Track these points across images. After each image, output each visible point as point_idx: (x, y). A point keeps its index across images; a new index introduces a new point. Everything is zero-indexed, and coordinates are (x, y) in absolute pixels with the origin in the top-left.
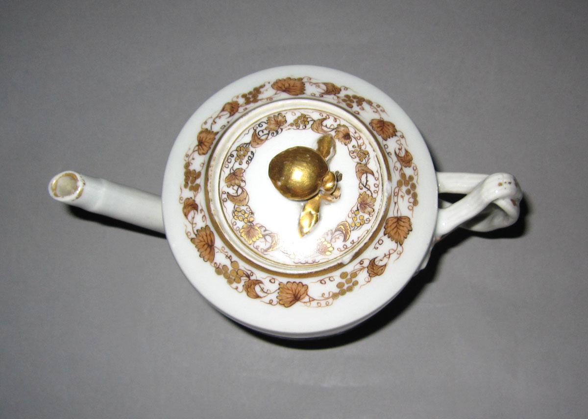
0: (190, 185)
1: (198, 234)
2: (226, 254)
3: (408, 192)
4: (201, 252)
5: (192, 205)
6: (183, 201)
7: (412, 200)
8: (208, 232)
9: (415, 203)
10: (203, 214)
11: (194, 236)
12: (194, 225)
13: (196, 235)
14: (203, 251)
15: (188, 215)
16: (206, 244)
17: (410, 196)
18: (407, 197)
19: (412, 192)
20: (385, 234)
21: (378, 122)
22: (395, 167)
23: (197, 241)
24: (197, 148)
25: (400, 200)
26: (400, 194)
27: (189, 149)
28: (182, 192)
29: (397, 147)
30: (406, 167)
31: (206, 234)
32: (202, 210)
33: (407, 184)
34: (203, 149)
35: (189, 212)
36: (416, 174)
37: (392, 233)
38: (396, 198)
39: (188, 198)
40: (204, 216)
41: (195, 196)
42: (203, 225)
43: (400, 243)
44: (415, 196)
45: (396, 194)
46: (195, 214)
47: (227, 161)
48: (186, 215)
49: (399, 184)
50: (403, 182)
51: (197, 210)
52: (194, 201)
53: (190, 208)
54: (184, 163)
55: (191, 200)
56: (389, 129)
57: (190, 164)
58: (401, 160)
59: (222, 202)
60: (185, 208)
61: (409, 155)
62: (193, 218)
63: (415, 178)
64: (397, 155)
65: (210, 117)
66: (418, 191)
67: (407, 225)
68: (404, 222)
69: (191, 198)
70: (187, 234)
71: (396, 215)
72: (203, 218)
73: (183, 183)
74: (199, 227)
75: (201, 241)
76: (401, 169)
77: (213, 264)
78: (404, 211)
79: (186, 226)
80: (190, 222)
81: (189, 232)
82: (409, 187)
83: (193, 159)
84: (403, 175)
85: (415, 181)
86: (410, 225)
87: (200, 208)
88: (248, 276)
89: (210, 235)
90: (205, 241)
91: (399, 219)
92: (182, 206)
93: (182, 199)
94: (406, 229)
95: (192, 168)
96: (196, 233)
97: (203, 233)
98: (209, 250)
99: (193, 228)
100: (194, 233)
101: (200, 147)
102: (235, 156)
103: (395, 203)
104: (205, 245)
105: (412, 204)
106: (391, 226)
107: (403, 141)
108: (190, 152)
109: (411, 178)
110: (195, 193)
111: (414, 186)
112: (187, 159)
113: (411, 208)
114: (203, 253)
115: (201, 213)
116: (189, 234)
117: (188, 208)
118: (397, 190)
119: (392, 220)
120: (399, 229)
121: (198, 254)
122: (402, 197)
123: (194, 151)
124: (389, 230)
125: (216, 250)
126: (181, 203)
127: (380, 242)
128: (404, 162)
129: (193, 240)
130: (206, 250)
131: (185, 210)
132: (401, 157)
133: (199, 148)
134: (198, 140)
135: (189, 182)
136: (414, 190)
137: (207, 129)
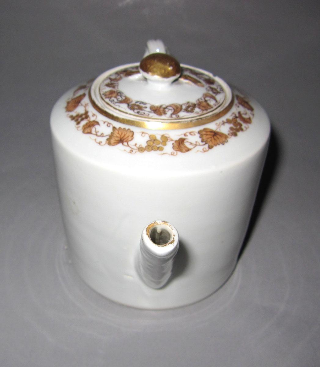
0: (160, 145)
1: (205, 141)
2: (221, 124)
4: (220, 143)
5: (179, 144)
6: (175, 152)
8: (204, 133)
10: (188, 134)
11: (206, 146)
12: (198, 144)
13: (206, 143)
14: (219, 141)
15: (188, 148)
16: (213, 136)
23: (211, 144)
24: (125, 144)
27: (125, 150)
28: (166, 153)
31: (205, 134)
32: (185, 135)
34: (128, 137)
35: (185, 147)
39: (173, 147)
40: (190, 133)
41: (172, 140)
42: (198, 136)
46: (187, 142)
47: (143, 115)
48: (188, 150)
51: (184, 139)
52: (176, 141)
53: (182, 146)
54: (138, 153)
55: (175, 144)
57: (141, 146)
59: (179, 118)
60: (181, 151)
62: (191, 143)
65: (94, 141)
69: (173, 144)
70: (205, 151)
72: (191, 135)
73: (158, 152)
74: (199, 140)
75: (211, 140)
77: (229, 136)
79: (198, 151)
80: (194, 147)
81: (203, 149)
83: (136, 145)
87: (183, 137)
88: (236, 117)
89: (206, 132)
90: (211, 138)
92: (179, 153)
93: (173, 153)
95: (144, 145)
96: (204, 143)
97: (205, 137)
98: (218, 136)
99: (199, 145)
100: (204, 145)
101: (124, 141)
102: (138, 110)
104: (214, 138)
108: (128, 149)
110: (169, 140)
112: (134, 151)
114: (221, 141)
115: (187, 136)
116: (205, 150)
117: (182, 147)
121: (221, 145)
123: (128, 145)
125: (218, 130)
126: (177, 154)
129: (210, 147)
130: (218, 138)
131: (184, 150)
133: (126, 141)
134: (117, 144)
135: (158, 146)
137: (107, 140)
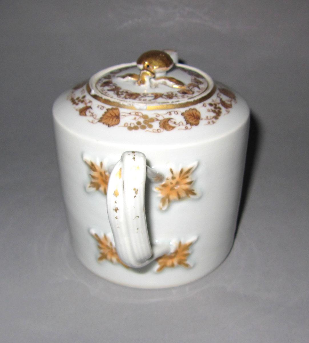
3: (139, 123)
7: (132, 126)
9: (130, 128)
17: (136, 125)
18: (135, 122)
19: (139, 126)
20: (108, 110)
21: (198, 116)
22: (159, 115)
25: (133, 117)
26: (137, 117)
29: (177, 122)
30: (160, 123)
33: (145, 122)
36: (154, 131)
37: (108, 114)
38: (134, 114)
43: (100, 121)
44: (136, 128)
45: (137, 114)
49: (145, 117)
50: (147, 120)
56: (192, 120)
58: (166, 122)
61: (170, 128)
63: (151, 130)
64: (169, 119)
66: (140, 131)
67: (113, 123)
68: (115, 121)
71: (121, 114)
76: (157, 120)
78: (123, 120)
82: (143, 124)
84: (152, 120)
85: (148, 129)
86: (113, 125)
91: (118, 117)
94: (110, 123)
103: (130, 114)
105: (129, 125)
106: (113, 112)
107: (183, 127)
109: (151, 126)
111: (143, 128)
113: (126, 125)
118: (140, 114)
119: (117, 112)
120: (110, 118)
122: (135, 119)
124: (111, 111)
127: (102, 108)
128: (164, 123)
132: (168, 122)
136: (140, 127)
